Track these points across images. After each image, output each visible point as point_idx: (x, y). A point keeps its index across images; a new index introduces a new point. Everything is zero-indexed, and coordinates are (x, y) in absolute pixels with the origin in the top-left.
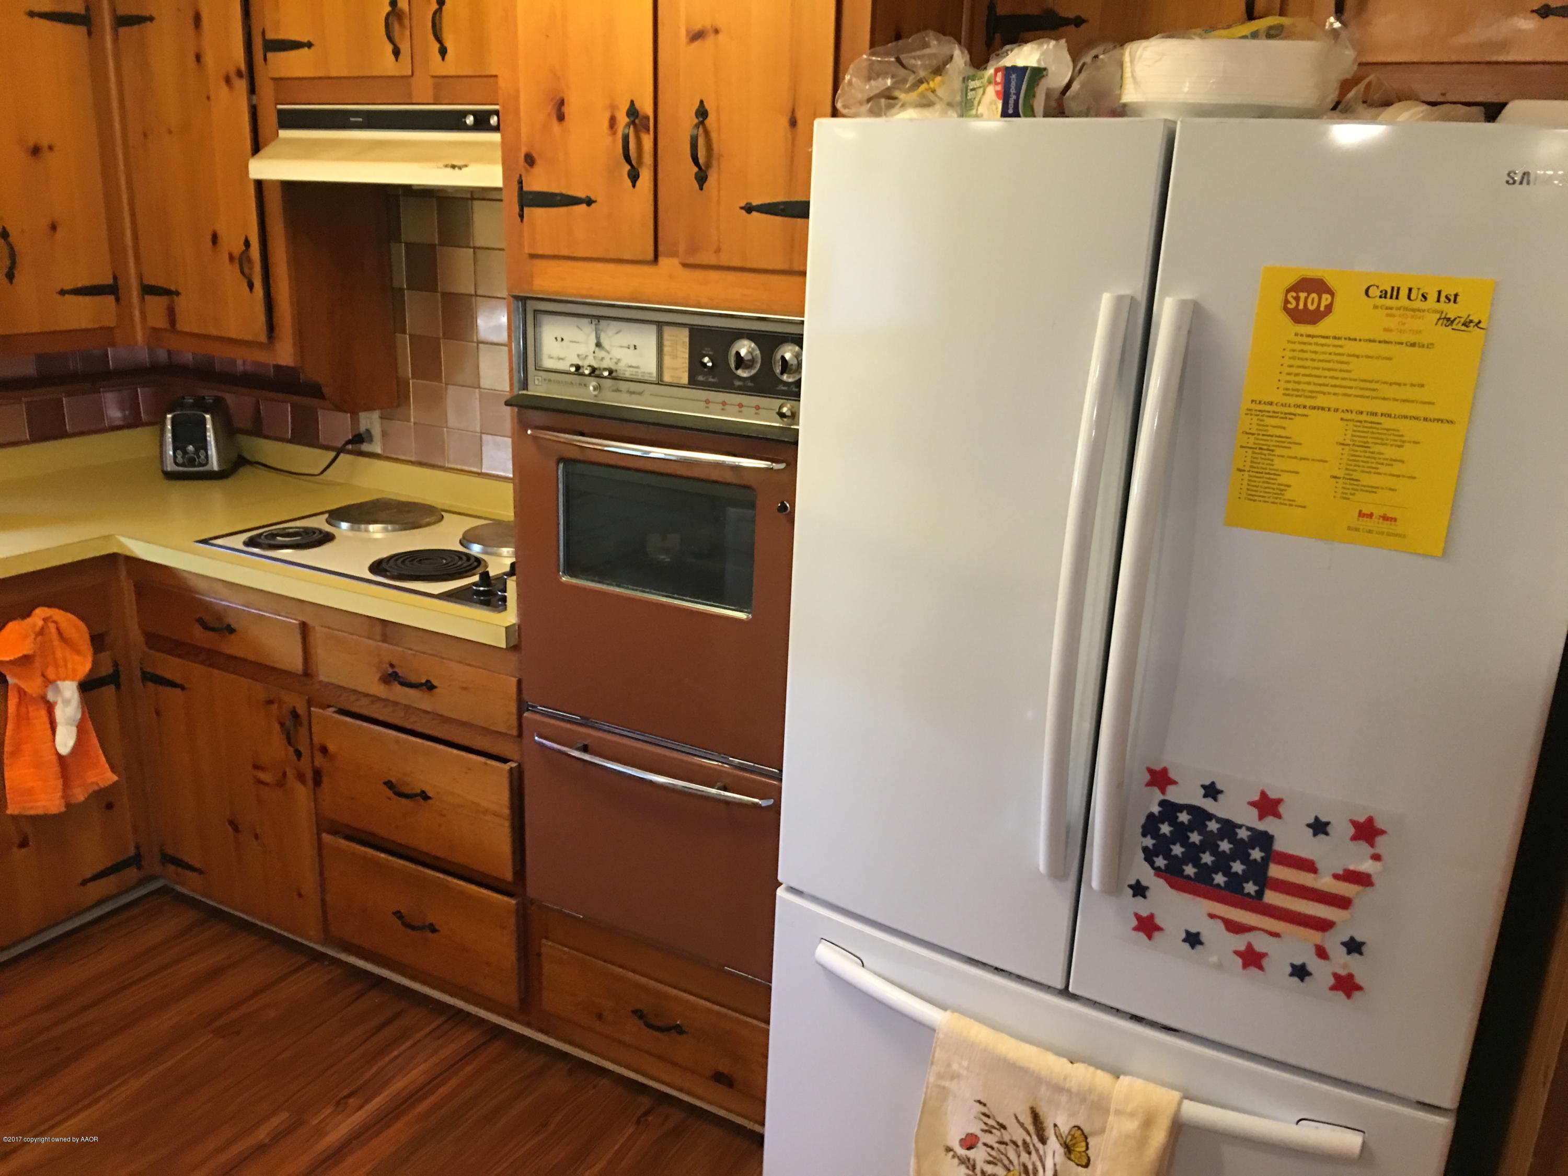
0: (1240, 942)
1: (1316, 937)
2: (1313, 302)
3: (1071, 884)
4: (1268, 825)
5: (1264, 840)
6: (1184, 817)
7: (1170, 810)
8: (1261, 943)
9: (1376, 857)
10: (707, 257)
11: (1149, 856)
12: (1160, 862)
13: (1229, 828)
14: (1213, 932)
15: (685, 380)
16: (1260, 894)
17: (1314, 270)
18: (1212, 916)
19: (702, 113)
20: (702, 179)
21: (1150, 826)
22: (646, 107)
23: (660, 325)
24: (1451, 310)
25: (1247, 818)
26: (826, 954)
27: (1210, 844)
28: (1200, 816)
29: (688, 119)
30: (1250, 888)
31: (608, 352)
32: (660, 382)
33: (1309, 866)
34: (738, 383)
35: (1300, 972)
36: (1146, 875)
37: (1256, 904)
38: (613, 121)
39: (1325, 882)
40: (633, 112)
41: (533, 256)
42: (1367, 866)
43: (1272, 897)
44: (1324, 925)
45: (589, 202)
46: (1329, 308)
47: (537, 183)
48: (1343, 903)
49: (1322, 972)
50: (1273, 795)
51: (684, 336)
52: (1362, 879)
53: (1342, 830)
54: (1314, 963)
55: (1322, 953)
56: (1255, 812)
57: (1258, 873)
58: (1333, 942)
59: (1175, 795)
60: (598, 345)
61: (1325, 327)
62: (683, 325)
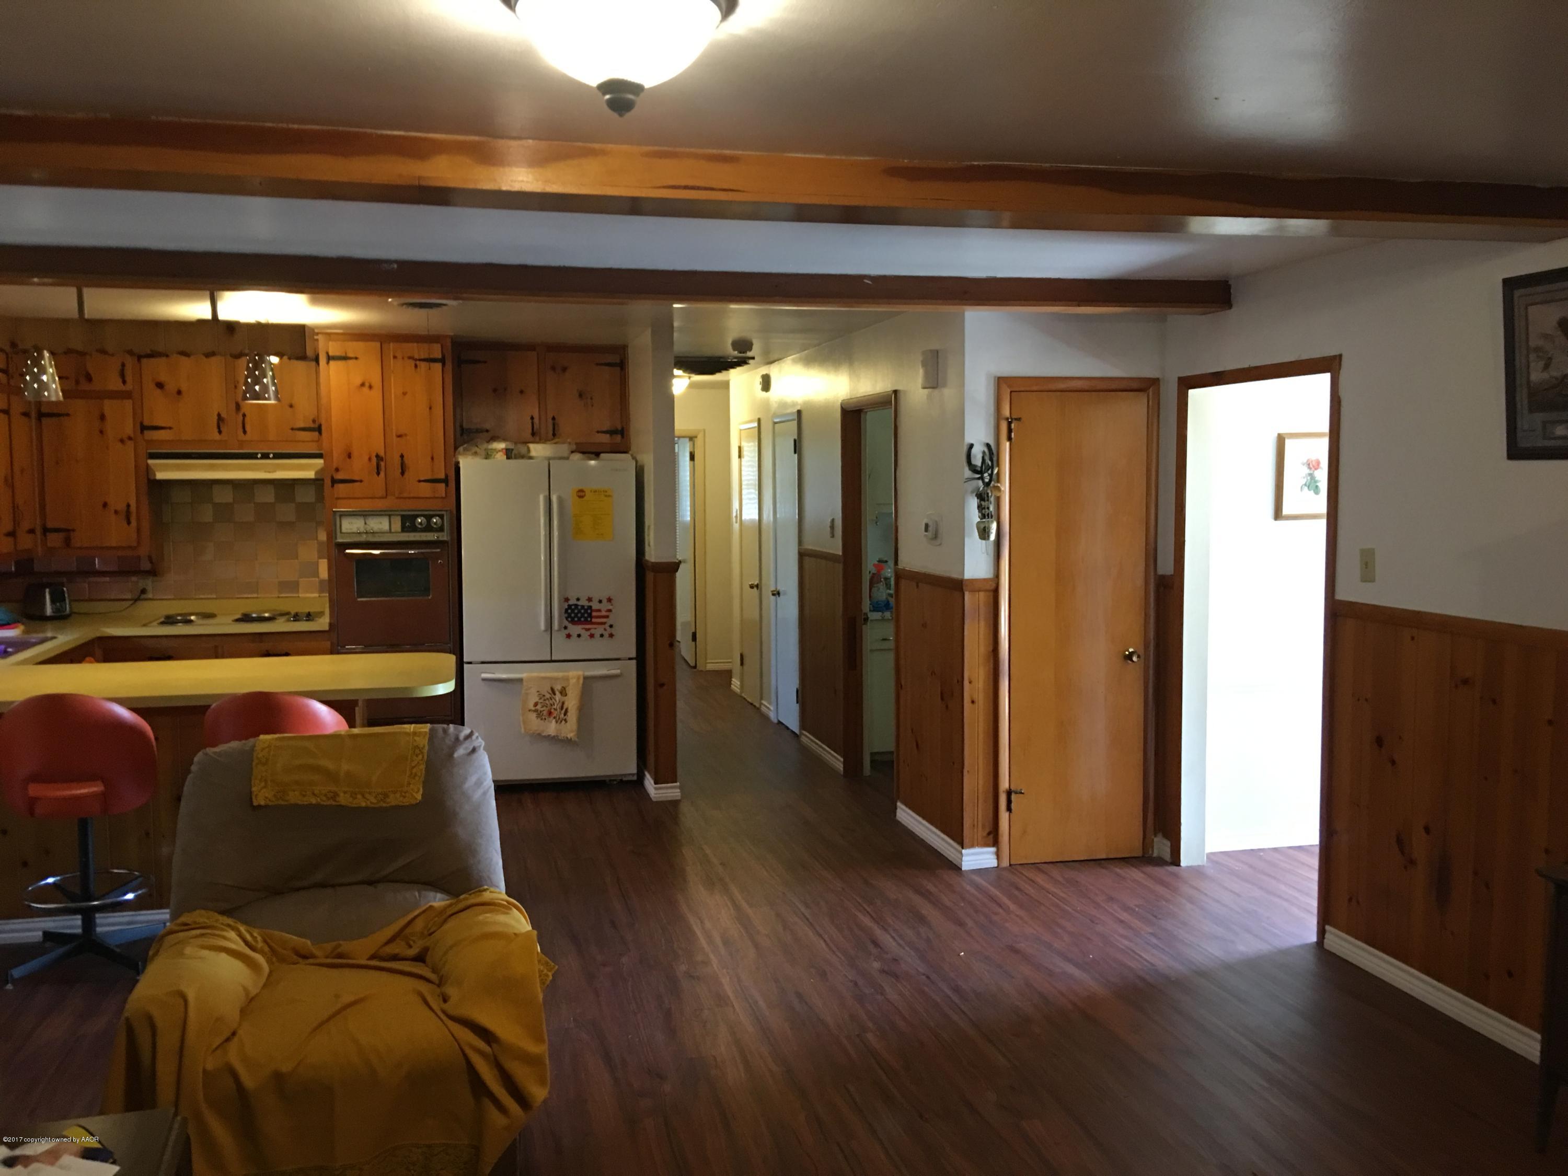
0: (589, 633)
1: (603, 626)
2: (581, 494)
3: (549, 632)
4: (591, 604)
5: (590, 607)
6: (573, 607)
7: (570, 606)
8: (593, 631)
9: (612, 605)
10: (405, 495)
11: (567, 619)
12: (569, 619)
13: (583, 607)
14: (583, 633)
15: (399, 530)
16: (591, 620)
17: (580, 488)
18: (583, 629)
19: (402, 456)
20: (403, 473)
21: (566, 611)
22: (382, 454)
23: (390, 516)
24: (606, 494)
25: (586, 603)
26: (484, 676)
27: (579, 612)
28: (576, 606)
29: (397, 457)
30: (589, 619)
31: (369, 525)
32: (390, 532)
33: (599, 611)
34: (419, 529)
35: (602, 636)
36: (566, 623)
37: (591, 623)
38: (370, 459)
39: (604, 613)
40: (377, 456)
41: (338, 499)
42: (610, 607)
43: (594, 620)
44: (604, 623)
45: (361, 481)
46: (585, 495)
47: (339, 476)
48: (607, 617)
49: (606, 634)
50: (590, 597)
51: (399, 518)
52: (610, 611)
53: (605, 601)
54: (604, 633)
55: (605, 630)
56: (587, 602)
57: (590, 615)
58: (607, 626)
59: (571, 602)
60: (365, 523)
61: (585, 498)
62: (398, 515)
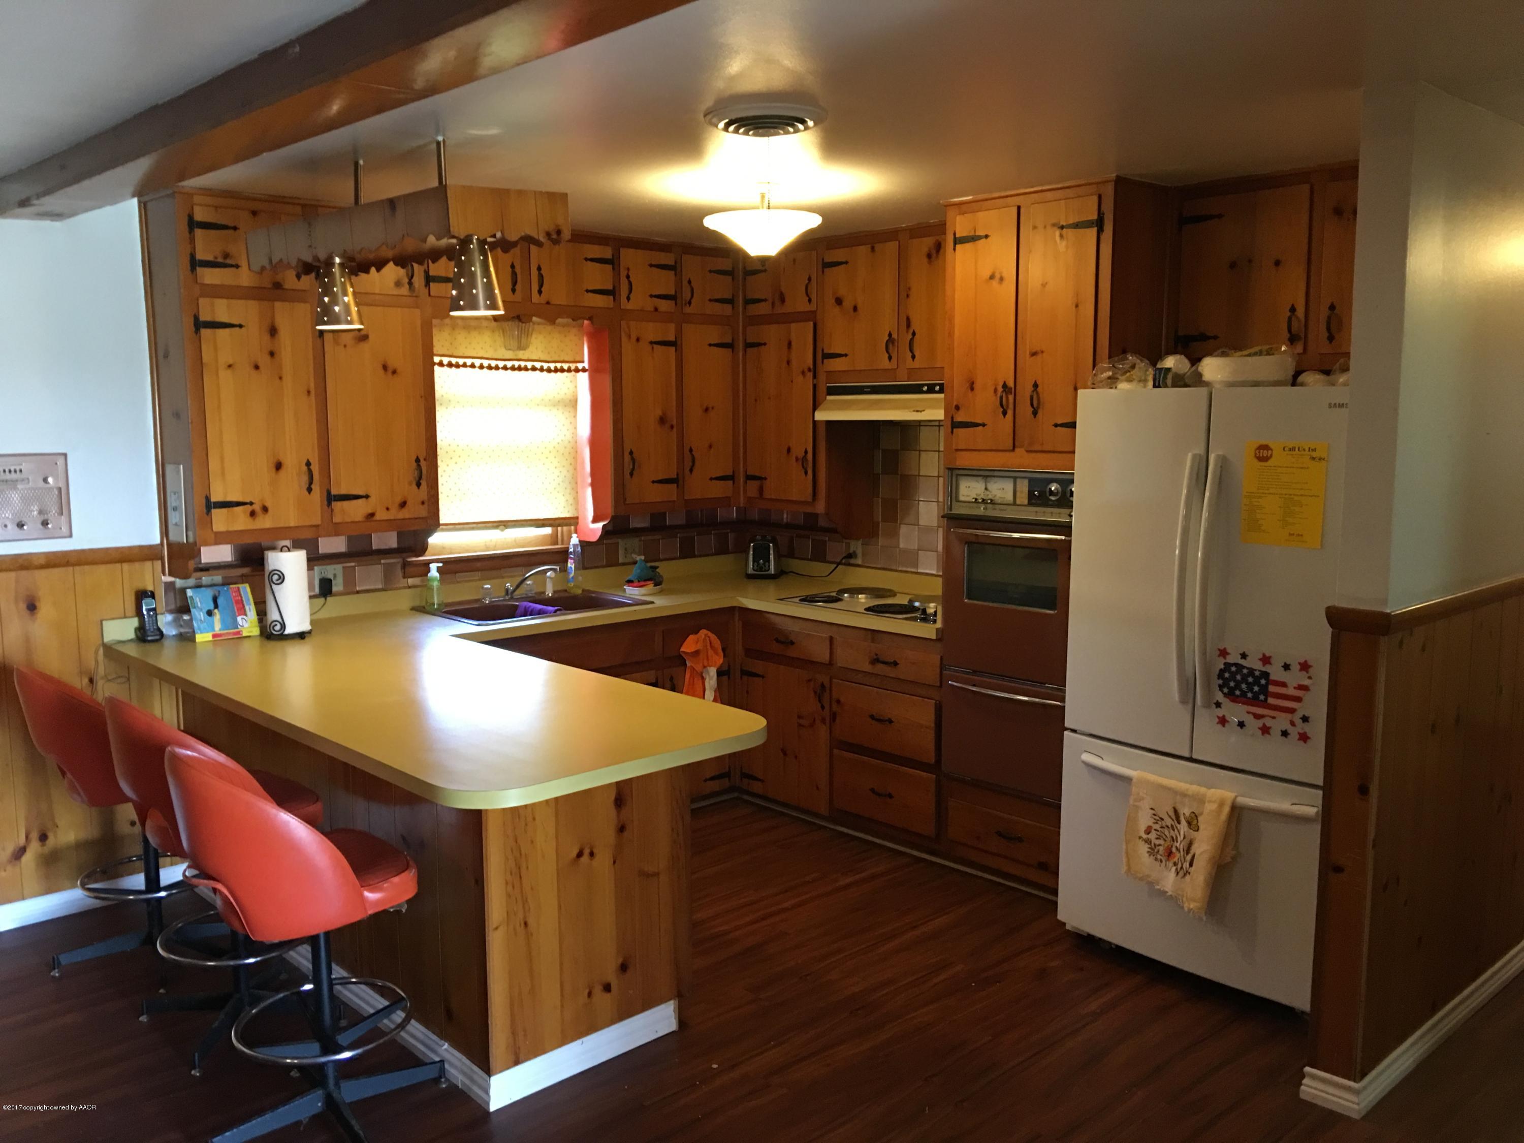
0: (1260, 723)
1: (1289, 716)
2: (1265, 453)
3: (1190, 705)
4: (1267, 668)
5: (1266, 675)
6: (1233, 669)
7: (1228, 666)
8: (1269, 722)
9: (1310, 678)
10: (1037, 447)
11: (1221, 687)
12: (1226, 690)
13: (1251, 671)
14: (1249, 720)
15: (1026, 502)
16: (1266, 700)
17: (1264, 442)
18: (1248, 713)
19: (1036, 386)
20: (1035, 413)
21: (1221, 675)
22: (1011, 384)
23: (1015, 478)
24: (1314, 454)
25: (1258, 666)
26: (1086, 757)
27: (1244, 679)
28: (1239, 667)
29: (1029, 388)
30: (1262, 697)
31: (990, 492)
32: (1015, 504)
33: (1284, 685)
34: (1050, 503)
35: (1285, 734)
36: (1220, 697)
37: (1265, 705)
38: (996, 391)
39: (1291, 691)
40: (1005, 386)
41: (957, 450)
42: (1306, 682)
43: (1271, 701)
44: (1292, 711)
45: (984, 425)
46: (1271, 456)
47: (960, 417)
48: (1298, 699)
49: (1294, 732)
50: (1267, 655)
51: (1026, 482)
52: (1301, 687)
53: (1295, 667)
54: (1290, 729)
55: (1293, 724)
56: (1260, 663)
57: (1264, 690)
58: (1297, 718)
59: (1230, 659)
60: (986, 489)
61: (1270, 463)
62: (1025, 478)
